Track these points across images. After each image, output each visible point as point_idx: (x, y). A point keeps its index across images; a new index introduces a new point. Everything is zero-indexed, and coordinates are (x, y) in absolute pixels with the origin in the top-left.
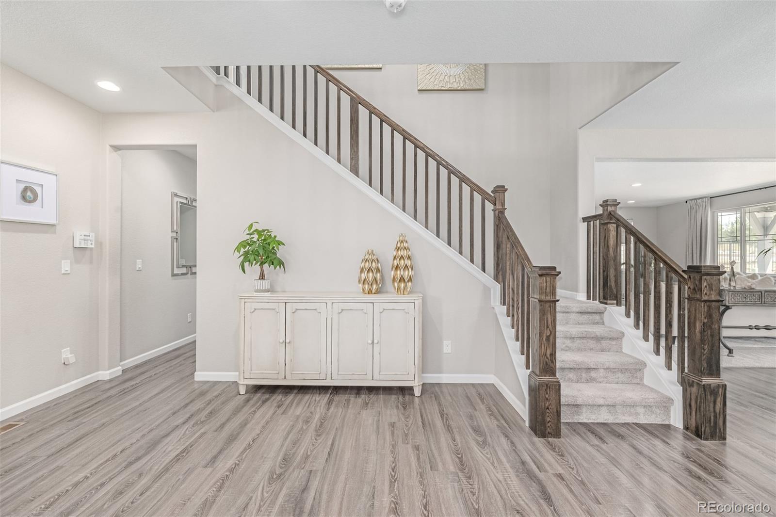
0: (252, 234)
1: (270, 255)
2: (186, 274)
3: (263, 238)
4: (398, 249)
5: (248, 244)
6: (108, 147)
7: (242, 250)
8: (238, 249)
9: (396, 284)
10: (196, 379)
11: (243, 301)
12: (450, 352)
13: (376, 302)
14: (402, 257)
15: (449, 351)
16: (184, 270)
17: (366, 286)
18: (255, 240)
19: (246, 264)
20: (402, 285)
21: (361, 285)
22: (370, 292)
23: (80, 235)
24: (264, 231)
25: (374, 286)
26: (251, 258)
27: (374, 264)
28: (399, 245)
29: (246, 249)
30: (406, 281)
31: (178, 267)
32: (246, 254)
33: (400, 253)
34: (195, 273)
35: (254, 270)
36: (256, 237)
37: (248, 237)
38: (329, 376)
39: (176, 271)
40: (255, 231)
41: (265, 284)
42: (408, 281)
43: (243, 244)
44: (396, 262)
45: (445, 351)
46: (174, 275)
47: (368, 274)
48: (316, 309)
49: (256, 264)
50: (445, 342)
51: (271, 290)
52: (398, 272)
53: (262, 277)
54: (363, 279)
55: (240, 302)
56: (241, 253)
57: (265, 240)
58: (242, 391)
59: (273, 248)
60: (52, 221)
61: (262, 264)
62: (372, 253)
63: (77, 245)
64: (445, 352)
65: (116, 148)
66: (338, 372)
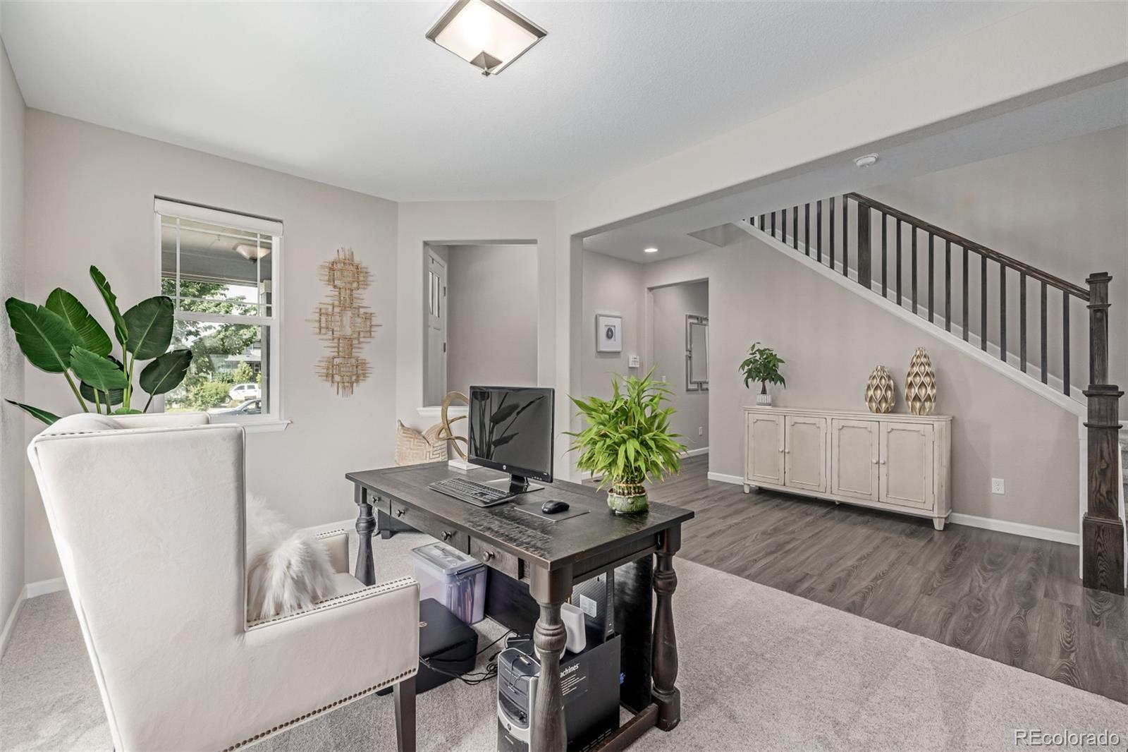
0: (755, 353)
1: (771, 372)
2: (697, 390)
3: (765, 357)
4: (913, 365)
5: (751, 362)
6: (646, 290)
7: (746, 368)
8: (742, 366)
9: (910, 403)
10: (709, 477)
11: (747, 412)
12: (1003, 493)
13: (882, 420)
14: (917, 374)
15: (1001, 491)
16: (695, 387)
17: (874, 404)
18: (757, 358)
19: (750, 380)
20: (918, 405)
21: (867, 403)
22: (878, 411)
23: (632, 359)
24: (766, 350)
25: (884, 405)
26: (754, 374)
27: (883, 381)
28: (914, 360)
29: (750, 367)
30: (923, 400)
31: (691, 383)
32: (749, 372)
33: (916, 369)
34: (707, 389)
35: (757, 385)
36: (758, 356)
37: (751, 356)
38: (829, 489)
39: (690, 387)
40: (757, 351)
41: (767, 398)
42: (926, 400)
43: (747, 363)
44: (910, 379)
45: (994, 490)
46: (688, 390)
47: (876, 392)
48: (815, 424)
49: (758, 380)
50: (993, 479)
51: (773, 404)
52: (913, 390)
53: (764, 392)
54: (869, 396)
55: (745, 414)
56: (745, 370)
57: (765, 359)
58: (747, 490)
59: (774, 365)
60: (619, 350)
61: (763, 381)
62: (882, 369)
63: (631, 366)
64: (993, 492)
65: (651, 289)
66: (839, 487)
